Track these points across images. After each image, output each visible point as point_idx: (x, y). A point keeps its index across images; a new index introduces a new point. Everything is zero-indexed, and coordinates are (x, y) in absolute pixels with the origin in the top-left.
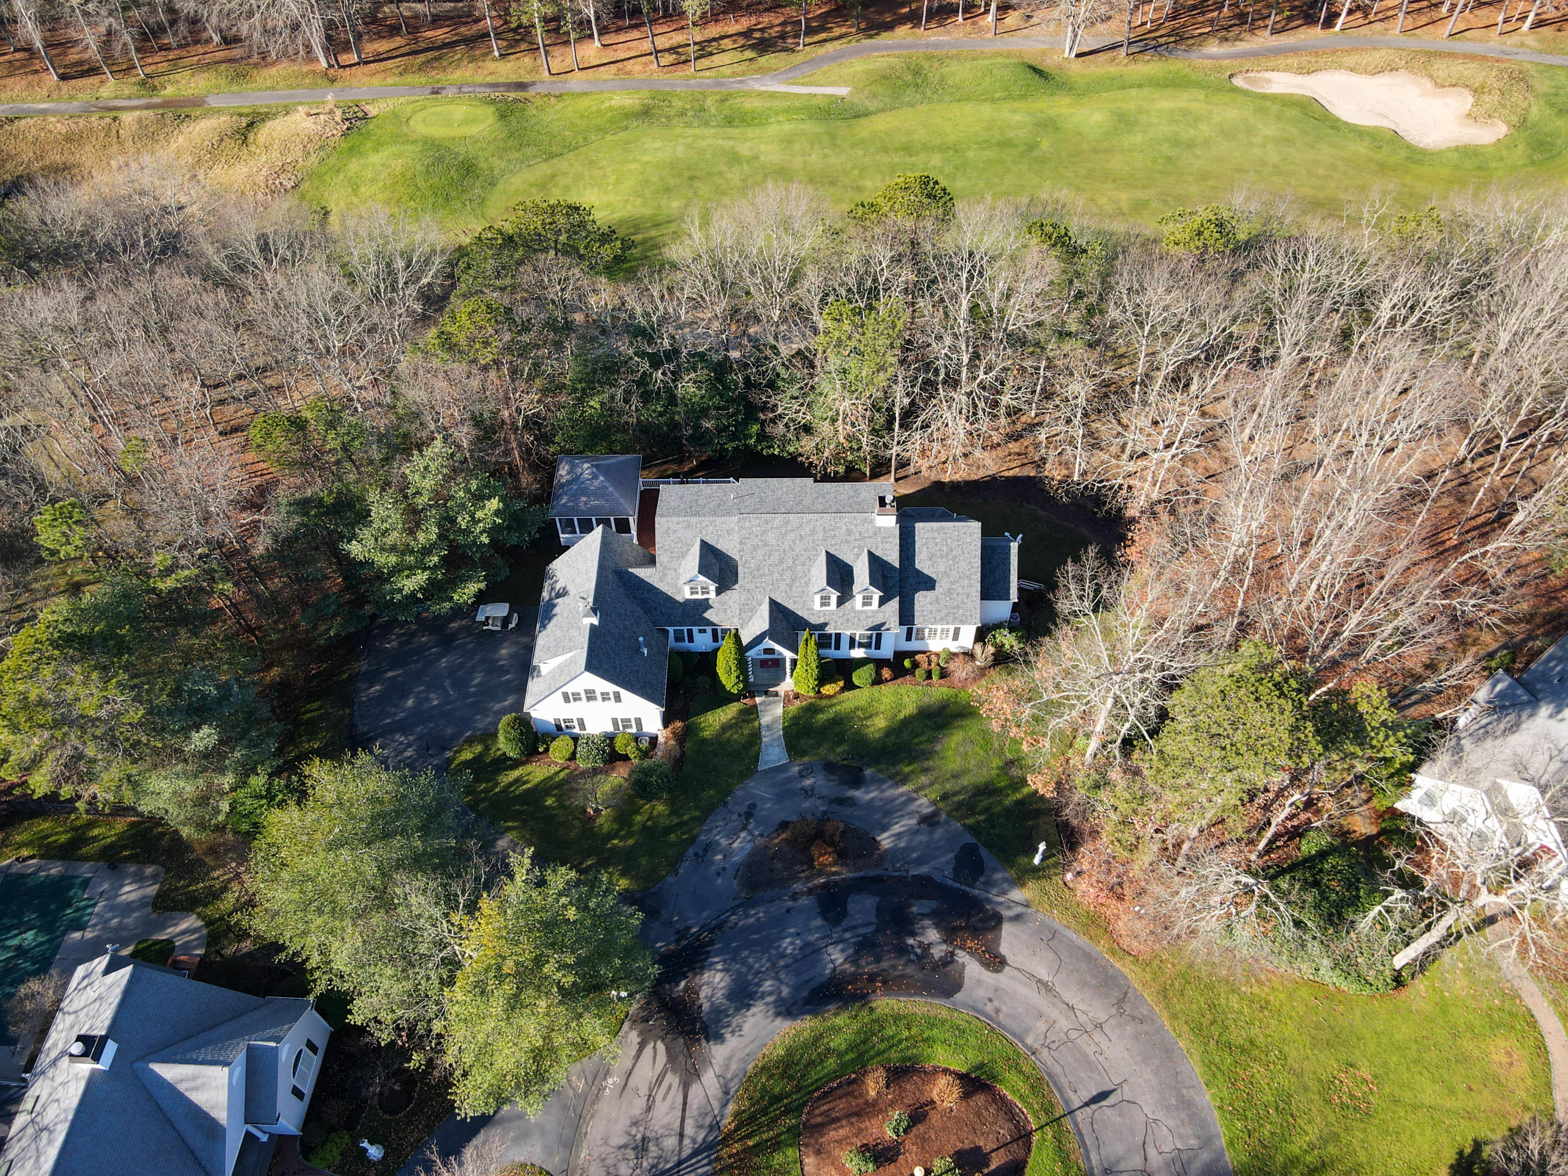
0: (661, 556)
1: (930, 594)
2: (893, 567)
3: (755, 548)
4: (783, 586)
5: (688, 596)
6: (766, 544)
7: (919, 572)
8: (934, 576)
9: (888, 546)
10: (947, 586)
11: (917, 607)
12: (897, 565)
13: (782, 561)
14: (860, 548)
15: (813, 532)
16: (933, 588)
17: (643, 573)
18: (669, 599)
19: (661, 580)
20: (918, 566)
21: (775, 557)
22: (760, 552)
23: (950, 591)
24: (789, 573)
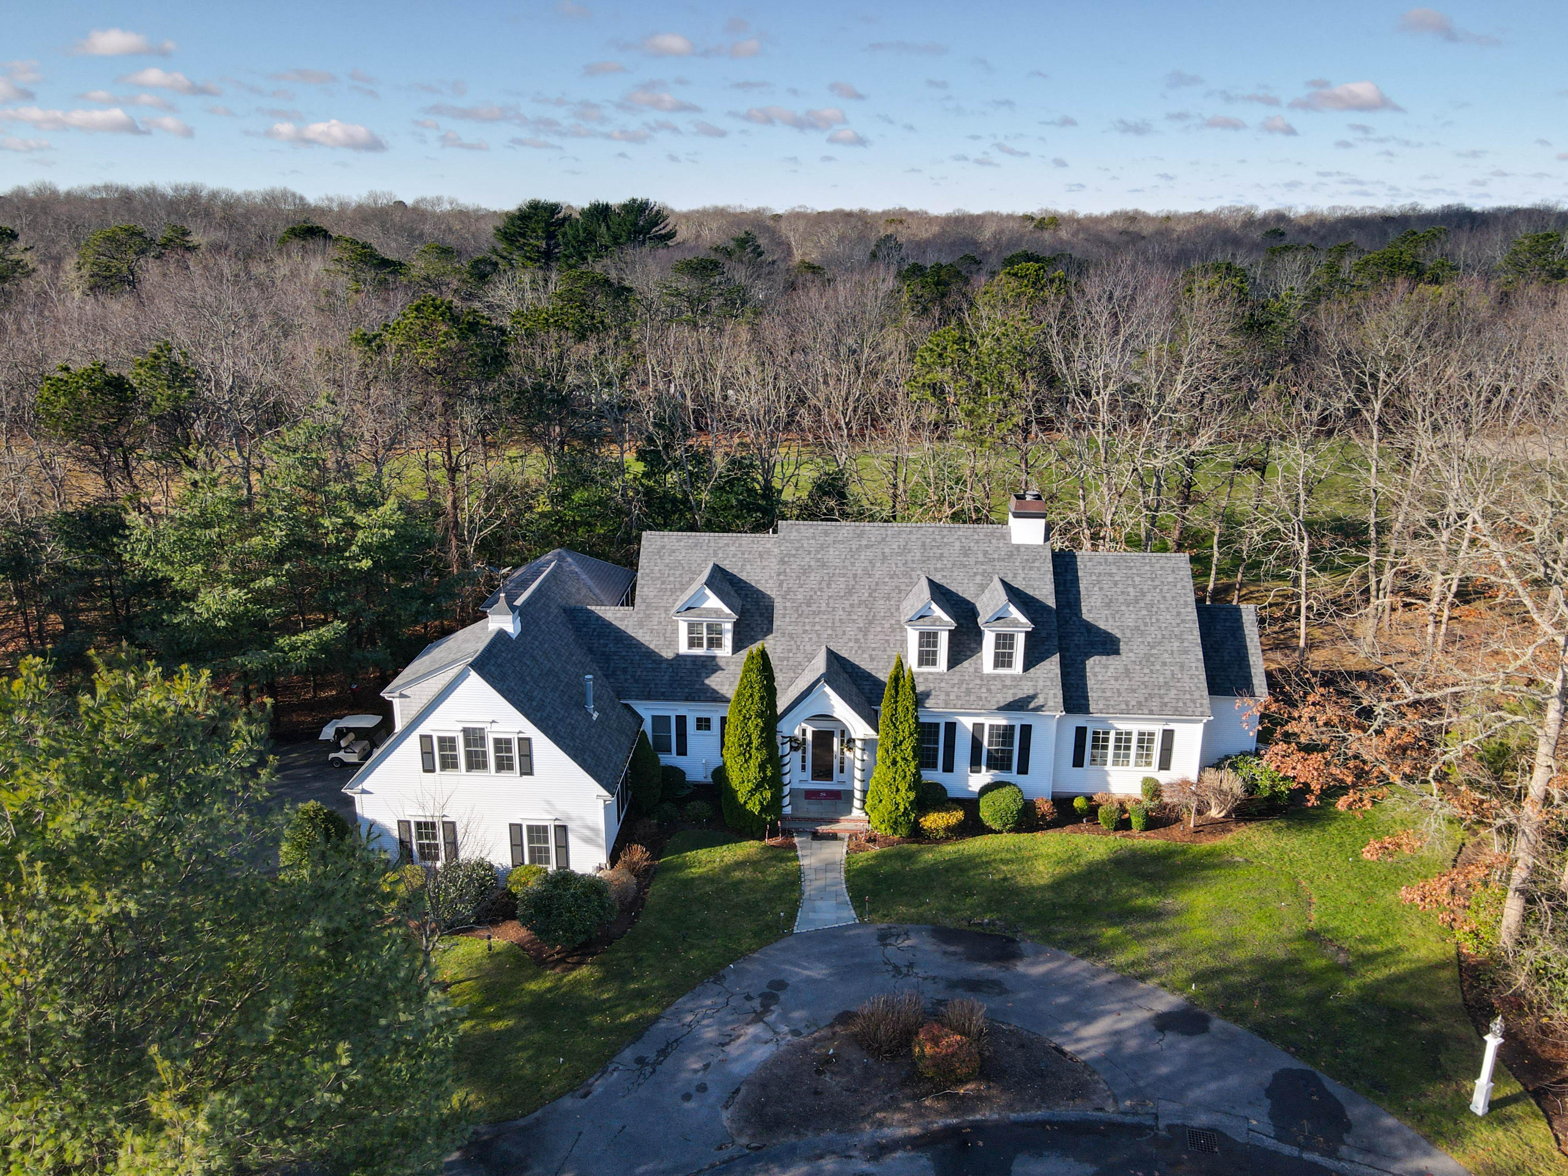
0: (645, 589)
1: (1112, 661)
2: (1046, 608)
3: (805, 571)
4: (851, 631)
5: (683, 648)
6: (823, 565)
7: (1090, 628)
8: (1117, 633)
9: (1033, 574)
10: (1142, 650)
11: (1091, 683)
12: (1051, 602)
13: (850, 592)
14: (988, 577)
15: (905, 549)
16: (1117, 652)
17: (611, 613)
18: (650, 655)
19: (641, 624)
20: (1086, 615)
21: (840, 585)
22: (813, 580)
23: (1148, 659)
24: (862, 610)
